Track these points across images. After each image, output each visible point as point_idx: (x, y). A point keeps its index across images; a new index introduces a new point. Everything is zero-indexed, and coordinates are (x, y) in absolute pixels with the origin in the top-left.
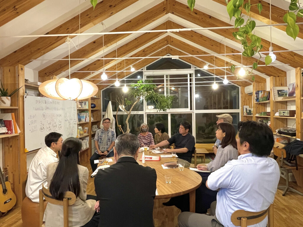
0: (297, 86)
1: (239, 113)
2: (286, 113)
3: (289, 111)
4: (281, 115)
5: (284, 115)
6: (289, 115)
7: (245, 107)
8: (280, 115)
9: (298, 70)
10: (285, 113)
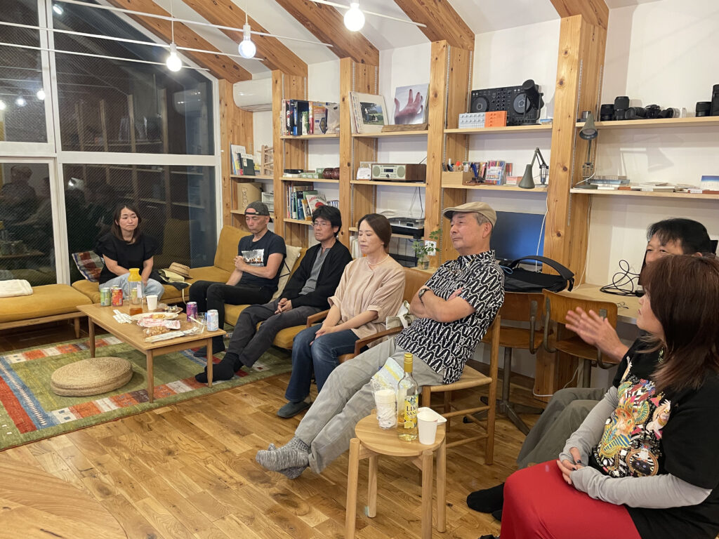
0: (436, 96)
1: (212, 169)
2: (395, 172)
3: (404, 167)
4: (379, 177)
5: (388, 176)
6: (407, 177)
7: (235, 149)
8: (374, 177)
9: (440, 50)
10: (392, 171)
